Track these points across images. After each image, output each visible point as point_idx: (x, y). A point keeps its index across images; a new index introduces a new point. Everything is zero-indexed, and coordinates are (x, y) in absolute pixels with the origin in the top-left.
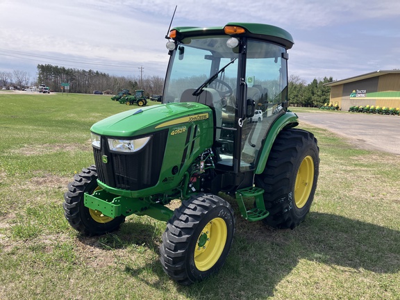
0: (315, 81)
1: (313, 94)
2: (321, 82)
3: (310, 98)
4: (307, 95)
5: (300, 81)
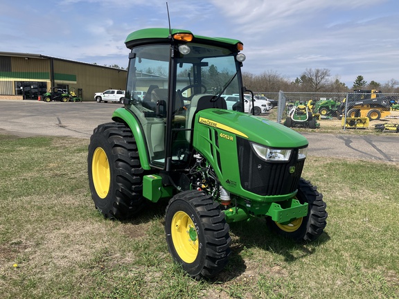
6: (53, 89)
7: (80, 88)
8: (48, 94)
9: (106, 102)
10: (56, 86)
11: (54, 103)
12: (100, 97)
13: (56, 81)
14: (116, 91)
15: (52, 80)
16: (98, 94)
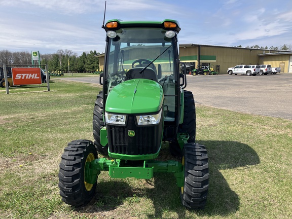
0: (84, 53)
1: (84, 63)
2: (88, 54)
3: (83, 66)
4: (80, 64)
5: (73, 54)
6: (199, 66)
7: (219, 65)
8: (195, 70)
9: (236, 74)
10: (201, 64)
11: (198, 76)
12: (232, 71)
13: (201, 61)
14: (244, 66)
15: (199, 60)
16: (230, 69)
